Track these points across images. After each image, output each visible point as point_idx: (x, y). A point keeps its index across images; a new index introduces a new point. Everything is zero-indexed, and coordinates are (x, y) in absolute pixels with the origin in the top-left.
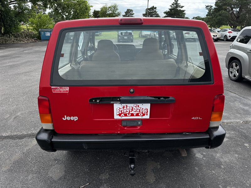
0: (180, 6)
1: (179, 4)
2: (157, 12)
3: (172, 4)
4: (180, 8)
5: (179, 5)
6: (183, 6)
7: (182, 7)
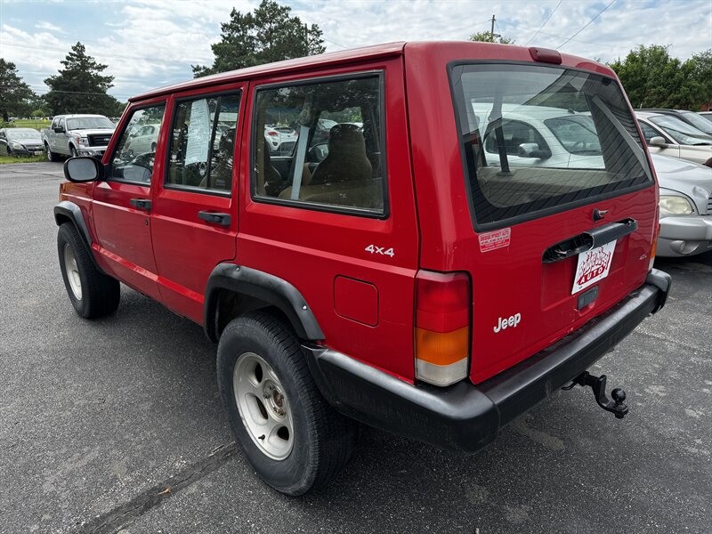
0: (95, 63)
1: (89, 57)
2: (18, 79)
3: (68, 58)
4: (95, 71)
5: (91, 61)
6: (105, 67)
7: (101, 68)
